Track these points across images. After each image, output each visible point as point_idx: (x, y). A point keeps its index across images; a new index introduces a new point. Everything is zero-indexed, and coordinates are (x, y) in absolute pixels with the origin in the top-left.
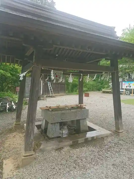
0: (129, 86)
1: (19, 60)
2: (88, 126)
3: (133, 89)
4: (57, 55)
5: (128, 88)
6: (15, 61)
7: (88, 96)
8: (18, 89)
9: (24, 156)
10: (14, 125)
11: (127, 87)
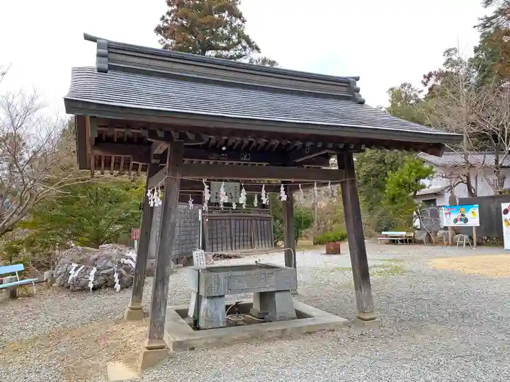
0: (461, 220)
1: (141, 164)
2: (296, 311)
3: (474, 229)
4: (224, 148)
5: (460, 224)
6: (131, 166)
7: (339, 253)
8: (137, 233)
9: (149, 348)
10: (128, 310)
11: (456, 221)
